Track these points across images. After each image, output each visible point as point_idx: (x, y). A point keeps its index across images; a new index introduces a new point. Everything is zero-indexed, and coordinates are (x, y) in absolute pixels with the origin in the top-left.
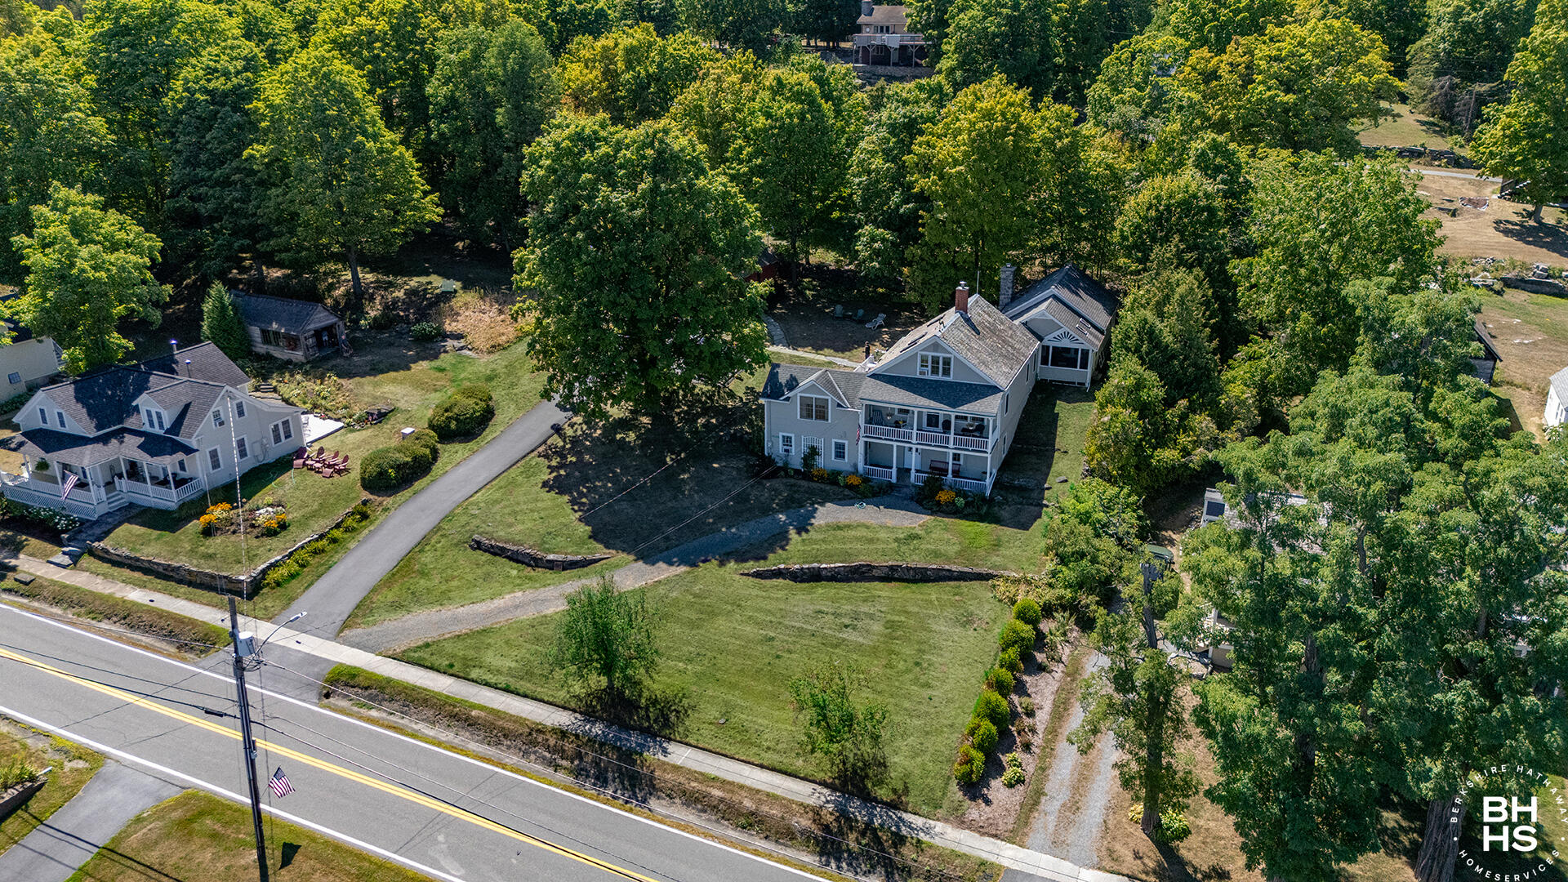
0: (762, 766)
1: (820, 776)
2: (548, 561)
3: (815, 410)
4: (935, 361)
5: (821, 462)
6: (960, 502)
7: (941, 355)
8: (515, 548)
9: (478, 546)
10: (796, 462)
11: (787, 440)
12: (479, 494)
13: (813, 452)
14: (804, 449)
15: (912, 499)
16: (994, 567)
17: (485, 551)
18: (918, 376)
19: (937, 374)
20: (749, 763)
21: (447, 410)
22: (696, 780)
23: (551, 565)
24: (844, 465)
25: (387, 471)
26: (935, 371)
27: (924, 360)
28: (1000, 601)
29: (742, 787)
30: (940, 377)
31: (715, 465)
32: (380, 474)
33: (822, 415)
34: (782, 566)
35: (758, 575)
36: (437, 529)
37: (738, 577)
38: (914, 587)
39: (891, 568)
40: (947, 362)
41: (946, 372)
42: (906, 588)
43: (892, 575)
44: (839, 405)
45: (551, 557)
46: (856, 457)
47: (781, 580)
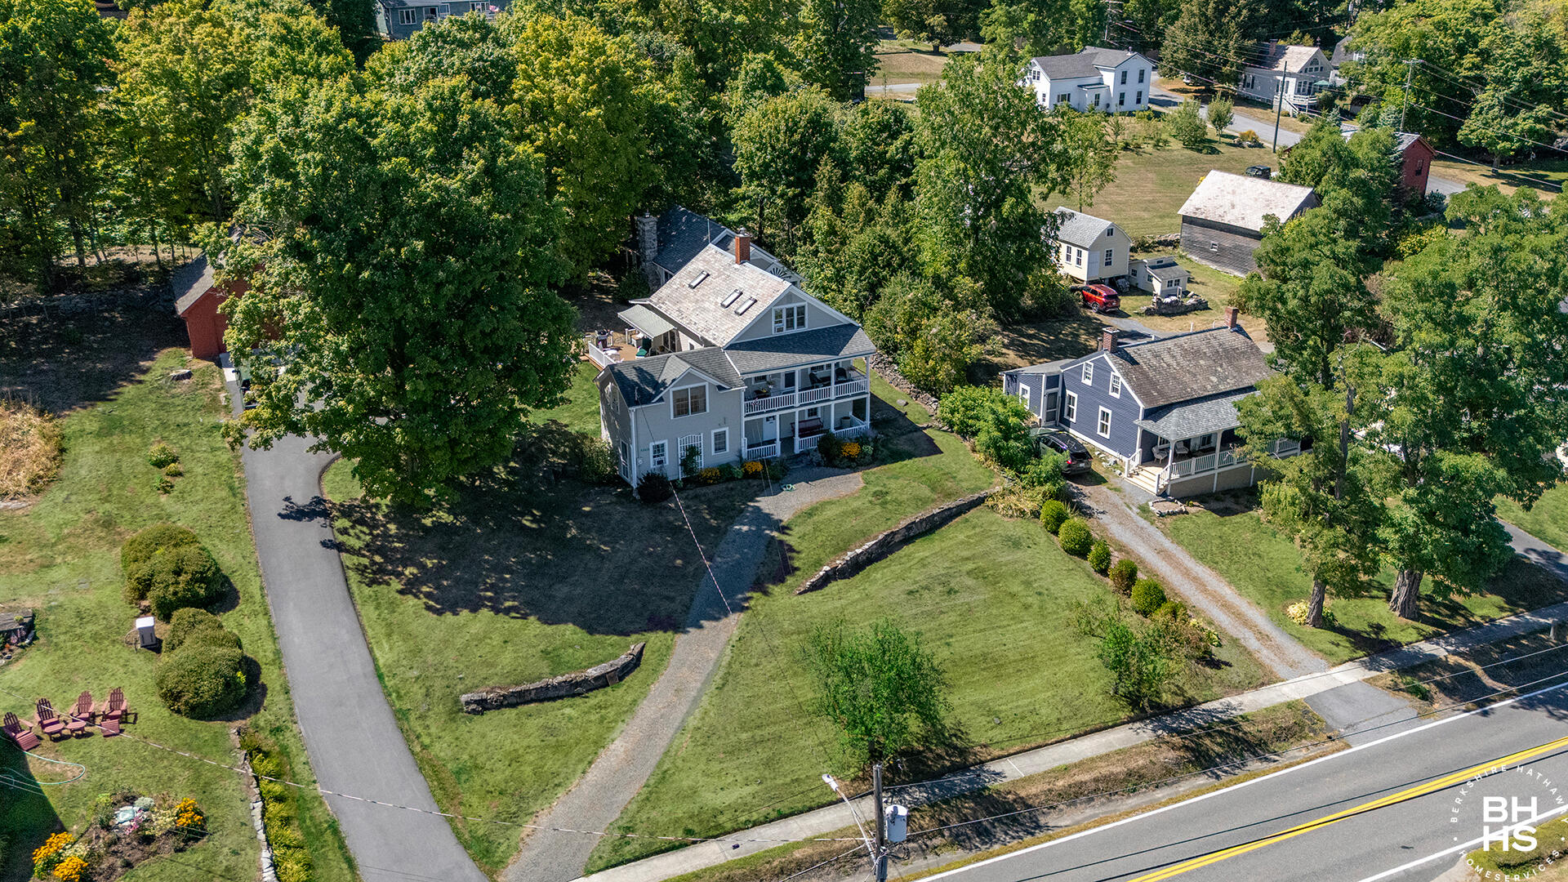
0: (1075, 737)
1: (1123, 715)
2: (597, 678)
3: (690, 404)
4: (790, 313)
5: (702, 462)
6: (869, 449)
7: (795, 305)
8: (537, 685)
9: (483, 706)
10: (673, 471)
11: (659, 450)
12: (378, 654)
13: (692, 451)
14: (681, 453)
15: (819, 465)
16: (973, 491)
17: (498, 707)
18: (775, 334)
19: (792, 326)
20: (1063, 741)
21: (178, 573)
22: (1057, 779)
23: (602, 682)
24: (728, 455)
25: (234, 678)
26: (790, 325)
27: (779, 316)
28: (1011, 516)
29: (1092, 760)
30: (796, 330)
31: (587, 509)
32: (227, 685)
33: (698, 406)
34: (827, 568)
35: (815, 587)
36: (400, 716)
37: (801, 598)
38: (936, 536)
39: (908, 528)
40: (801, 310)
41: (801, 323)
42: (933, 541)
43: (912, 534)
44: (720, 388)
45: (593, 672)
46: (738, 444)
47: (834, 583)
